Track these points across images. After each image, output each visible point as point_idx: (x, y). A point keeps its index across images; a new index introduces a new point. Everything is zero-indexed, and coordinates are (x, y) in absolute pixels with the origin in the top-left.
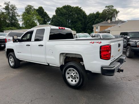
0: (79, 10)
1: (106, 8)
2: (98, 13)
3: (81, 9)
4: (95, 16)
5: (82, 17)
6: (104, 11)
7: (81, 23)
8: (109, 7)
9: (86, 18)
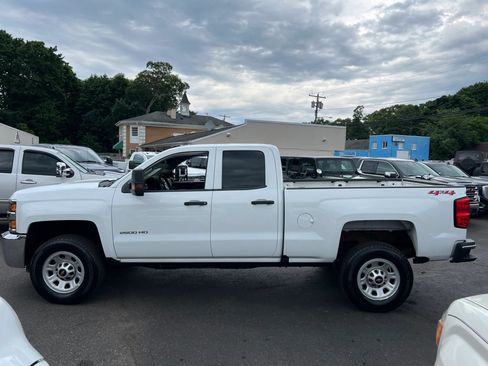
0: (47, 58)
1: (150, 69)
2: (120, 80)
3: (56, 53)
4: (113, 90)
5: (62, 85)
6: (141, 75)
7: (58, 107)
8: (156, 65)
9: (78, 90)
